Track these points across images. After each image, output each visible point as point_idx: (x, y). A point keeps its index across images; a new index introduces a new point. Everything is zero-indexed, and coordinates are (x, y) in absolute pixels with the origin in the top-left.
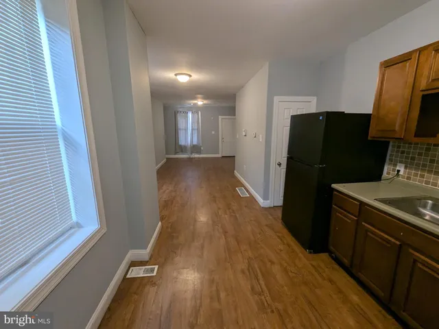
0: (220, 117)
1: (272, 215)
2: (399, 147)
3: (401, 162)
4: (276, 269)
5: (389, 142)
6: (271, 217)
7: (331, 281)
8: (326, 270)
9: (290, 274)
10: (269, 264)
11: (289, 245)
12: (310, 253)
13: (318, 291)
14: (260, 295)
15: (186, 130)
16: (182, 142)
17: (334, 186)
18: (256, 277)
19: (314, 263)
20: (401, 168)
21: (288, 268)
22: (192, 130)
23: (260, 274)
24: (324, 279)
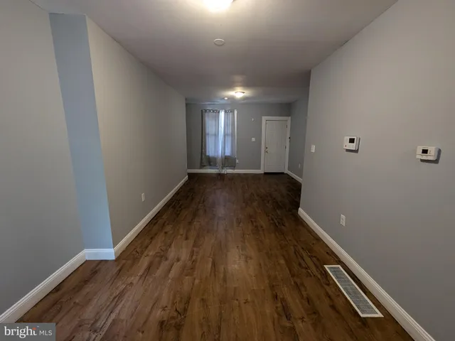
0: (264, 118)
15: (216, 135)
16: (211, 152)
22: (225, 135)
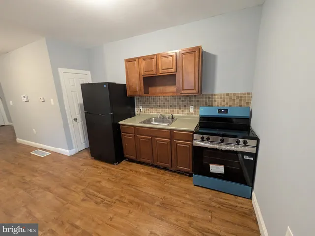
1: (81, 158)
2: (138, 99)
3: (141, 106)
4: (104, 184)
5: (134, 98)
6: (81, 159)
7: (132, 170)
8: (128, 167)
9: (113, 180)
10: (98, 184)
11: (103, 168)
12: (117, 164)
13: (129, 178)
14: (103, 201)
17: (119, 123)
18: (94, 195)
19: (121, 168)
20: (141, 108)
21: (110, 178)
23: (96, 193)
24: (128, 171)
